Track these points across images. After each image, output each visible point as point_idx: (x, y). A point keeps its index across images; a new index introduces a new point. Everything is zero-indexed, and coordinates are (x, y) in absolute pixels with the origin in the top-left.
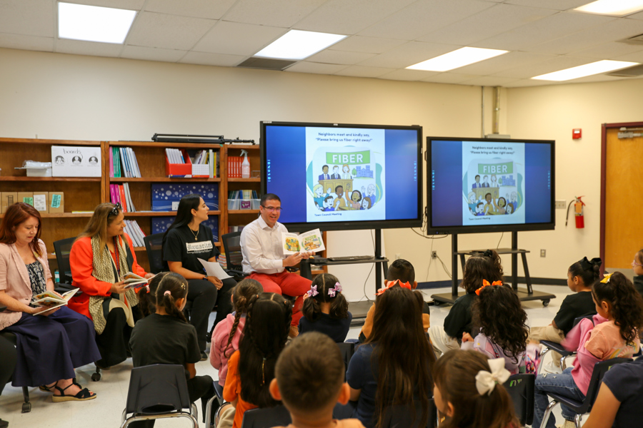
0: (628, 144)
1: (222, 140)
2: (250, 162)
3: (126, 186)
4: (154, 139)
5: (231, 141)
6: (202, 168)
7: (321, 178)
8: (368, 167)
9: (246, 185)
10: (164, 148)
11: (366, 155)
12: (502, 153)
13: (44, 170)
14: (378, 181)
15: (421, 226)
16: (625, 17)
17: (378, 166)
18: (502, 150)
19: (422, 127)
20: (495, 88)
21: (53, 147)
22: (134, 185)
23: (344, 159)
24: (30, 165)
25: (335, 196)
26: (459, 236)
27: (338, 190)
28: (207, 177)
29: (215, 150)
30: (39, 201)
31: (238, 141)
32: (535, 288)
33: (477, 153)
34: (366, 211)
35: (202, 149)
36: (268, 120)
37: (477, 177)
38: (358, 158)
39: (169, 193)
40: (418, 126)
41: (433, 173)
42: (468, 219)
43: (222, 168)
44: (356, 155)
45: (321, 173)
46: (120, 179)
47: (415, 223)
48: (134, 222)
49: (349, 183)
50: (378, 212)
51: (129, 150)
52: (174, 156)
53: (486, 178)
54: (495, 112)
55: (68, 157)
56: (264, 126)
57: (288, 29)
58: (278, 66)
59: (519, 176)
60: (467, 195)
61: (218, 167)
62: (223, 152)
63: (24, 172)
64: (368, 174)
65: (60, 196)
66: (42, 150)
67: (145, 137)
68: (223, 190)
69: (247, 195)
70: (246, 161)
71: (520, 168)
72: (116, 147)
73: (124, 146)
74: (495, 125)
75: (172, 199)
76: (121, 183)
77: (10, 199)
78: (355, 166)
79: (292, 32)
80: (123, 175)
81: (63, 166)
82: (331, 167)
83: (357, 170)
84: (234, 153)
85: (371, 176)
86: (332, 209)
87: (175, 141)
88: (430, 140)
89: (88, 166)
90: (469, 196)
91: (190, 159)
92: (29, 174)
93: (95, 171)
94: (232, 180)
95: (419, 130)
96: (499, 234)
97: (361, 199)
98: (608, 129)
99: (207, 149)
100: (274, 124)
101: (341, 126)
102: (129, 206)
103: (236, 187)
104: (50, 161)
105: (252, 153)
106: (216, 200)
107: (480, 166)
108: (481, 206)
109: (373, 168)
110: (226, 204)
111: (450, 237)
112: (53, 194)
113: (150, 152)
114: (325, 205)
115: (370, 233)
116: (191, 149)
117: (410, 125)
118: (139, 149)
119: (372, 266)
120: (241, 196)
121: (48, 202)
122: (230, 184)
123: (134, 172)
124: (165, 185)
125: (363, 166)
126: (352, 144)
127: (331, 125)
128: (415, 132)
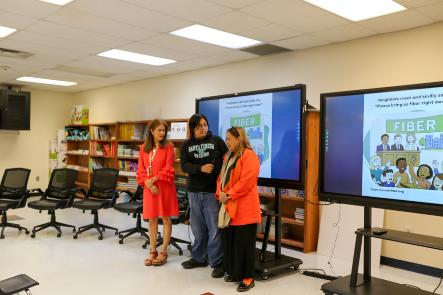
8: (259, 129)
12: (427, 103)
18: (427, 100)
19: (305, 86)
21: (171, 124)
23: (242, 122)
33: (384, 106)
36: (199, 97)
37: (384, 137)
38: (251, 121)
40: (301, 85)
41: (327, 133)
44: (250, 119)
53: (398, 138)
55: (176, 129)
56: (198, 102)
60: (368, 160)
64: (258, 135)
81: (174, 133)
83: (250, 132)
85: (261, 137)
90: (371, 161)
95: (301, 88)
100: (202, 100)
101: (240, 95)
104: (171, 131)
108: (389, 175)
109: (262, 130)
125: (255, 128)
126: (248, 108)
127: (232, 96)
128: (299, 91)
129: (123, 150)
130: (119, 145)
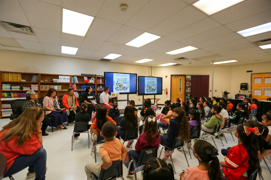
0: (175, 78)
1: (96, 75)
2: (102, 80)
3: (75, 85)
4: (81, 75)
5: (98, 76)
6: (92, 81)
7: (116, 84)
9: (101, 85)
10: (83, 77)
11: (126, 79)
13: (57, 81)
14: (128, 85)
15: (136, 94)
16: (174, 55)
17: (128, 81)
20: (151, 67)
21: (59, 76)
22: (77, 84)
24: (54, 80)
25: (119, 87)
26: (144, 96)
27: (120, 86)
28: (93, 83)
29: (94, 77)
30: (56, 87)
31: (99, 76)
32: (158, 106)
33: (148, 79)
34: (126, 90)
35: (92, 77)
36: (106, 71)
39: (84, 86)
41: (139, 83)
42: (146, 92)
43: (96, 81)
45: (117, 83)
46: (74, 83)
47: (135, 93)
48: (77, 92)
49: (122, 85)
50: (128, 91)
51: (76, 77)
52: (86, 78)
53: (149, 84)
54: (151, 71)
55: (62, 78)
56: (105, 73)
57: (110, 53)
58: (108, 61)
59: (156, 84)
61: (95, 81)
62: (96, 78)
63: (53, 81)
65: (60, 86)
66: (57, 76)
67: (80, 74)
68: (96, 86)
69: (101, 87)
70: (101, 80)
71: (156, 83)
72: (73, 76)
73: (75, 76)
74: (151, 74)
75: (85, 87)
76: (74, 84)
77: (50, 87)
78: (123, 81)
79: (111, 54)
80: (74, 82)
81: (61, 80)
82: (118, 81)
84: (99, 78)
86: (119, 90)
87: (86, 75)
88: (139, 76)
89: (67, 80)
90: (146, 88)
91: (89, 79)
92: (54, 82)
93: (68, 81)
94: (98, 84)
95: (136, 74)
96: (152, 95)
97: (124, 88)
98: (172, 76)
99: (93, 77)
100: (107, 72)
101: (121, 73)
102: (76, 89)
103: (99, 85)
104: (58, 79)
105: (102, 78)
106: (94, 88)
107: (148, 82)
108: (148, 90)
109: (127, 82)
110: (96, 89)
111: (142, 96)
112: (59, 86)
113: (80, 78)
114: (117, 89)
115: (127, 95)
116: (89, 77)
117: (135, 73)
118: (78, 77)
119: (127, 102)
120: (100, 87)
121: (58, 88)
122: (97, 84)
123: (77, 81)
124: (84, 84)
125: (125, 81)
126: (123, 77)
127: (119, 73)
128: (136, 75)
129: (10, 87)
130: (3, 84)
